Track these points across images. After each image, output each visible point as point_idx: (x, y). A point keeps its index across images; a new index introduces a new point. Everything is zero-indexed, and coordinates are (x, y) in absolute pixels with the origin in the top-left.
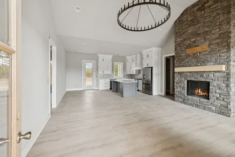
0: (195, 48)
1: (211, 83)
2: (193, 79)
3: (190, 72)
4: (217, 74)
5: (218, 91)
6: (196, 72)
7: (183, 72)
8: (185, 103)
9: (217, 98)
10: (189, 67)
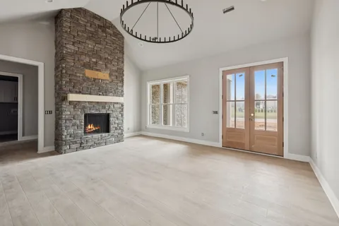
0: (97, 72)
1: (111, 115)
2: (93, 112)
3: (90, 103)
4: (116, 106)
5: (117, 122)
6: (98, 102)
7: (79, 102)
8: (83, 148)
9: (116, 129)
10: (89, 96)
